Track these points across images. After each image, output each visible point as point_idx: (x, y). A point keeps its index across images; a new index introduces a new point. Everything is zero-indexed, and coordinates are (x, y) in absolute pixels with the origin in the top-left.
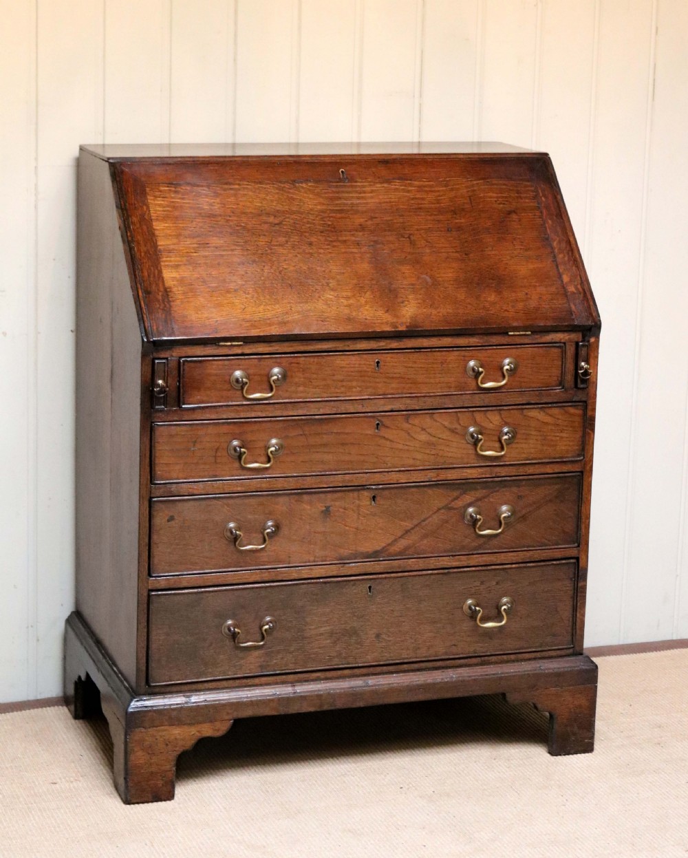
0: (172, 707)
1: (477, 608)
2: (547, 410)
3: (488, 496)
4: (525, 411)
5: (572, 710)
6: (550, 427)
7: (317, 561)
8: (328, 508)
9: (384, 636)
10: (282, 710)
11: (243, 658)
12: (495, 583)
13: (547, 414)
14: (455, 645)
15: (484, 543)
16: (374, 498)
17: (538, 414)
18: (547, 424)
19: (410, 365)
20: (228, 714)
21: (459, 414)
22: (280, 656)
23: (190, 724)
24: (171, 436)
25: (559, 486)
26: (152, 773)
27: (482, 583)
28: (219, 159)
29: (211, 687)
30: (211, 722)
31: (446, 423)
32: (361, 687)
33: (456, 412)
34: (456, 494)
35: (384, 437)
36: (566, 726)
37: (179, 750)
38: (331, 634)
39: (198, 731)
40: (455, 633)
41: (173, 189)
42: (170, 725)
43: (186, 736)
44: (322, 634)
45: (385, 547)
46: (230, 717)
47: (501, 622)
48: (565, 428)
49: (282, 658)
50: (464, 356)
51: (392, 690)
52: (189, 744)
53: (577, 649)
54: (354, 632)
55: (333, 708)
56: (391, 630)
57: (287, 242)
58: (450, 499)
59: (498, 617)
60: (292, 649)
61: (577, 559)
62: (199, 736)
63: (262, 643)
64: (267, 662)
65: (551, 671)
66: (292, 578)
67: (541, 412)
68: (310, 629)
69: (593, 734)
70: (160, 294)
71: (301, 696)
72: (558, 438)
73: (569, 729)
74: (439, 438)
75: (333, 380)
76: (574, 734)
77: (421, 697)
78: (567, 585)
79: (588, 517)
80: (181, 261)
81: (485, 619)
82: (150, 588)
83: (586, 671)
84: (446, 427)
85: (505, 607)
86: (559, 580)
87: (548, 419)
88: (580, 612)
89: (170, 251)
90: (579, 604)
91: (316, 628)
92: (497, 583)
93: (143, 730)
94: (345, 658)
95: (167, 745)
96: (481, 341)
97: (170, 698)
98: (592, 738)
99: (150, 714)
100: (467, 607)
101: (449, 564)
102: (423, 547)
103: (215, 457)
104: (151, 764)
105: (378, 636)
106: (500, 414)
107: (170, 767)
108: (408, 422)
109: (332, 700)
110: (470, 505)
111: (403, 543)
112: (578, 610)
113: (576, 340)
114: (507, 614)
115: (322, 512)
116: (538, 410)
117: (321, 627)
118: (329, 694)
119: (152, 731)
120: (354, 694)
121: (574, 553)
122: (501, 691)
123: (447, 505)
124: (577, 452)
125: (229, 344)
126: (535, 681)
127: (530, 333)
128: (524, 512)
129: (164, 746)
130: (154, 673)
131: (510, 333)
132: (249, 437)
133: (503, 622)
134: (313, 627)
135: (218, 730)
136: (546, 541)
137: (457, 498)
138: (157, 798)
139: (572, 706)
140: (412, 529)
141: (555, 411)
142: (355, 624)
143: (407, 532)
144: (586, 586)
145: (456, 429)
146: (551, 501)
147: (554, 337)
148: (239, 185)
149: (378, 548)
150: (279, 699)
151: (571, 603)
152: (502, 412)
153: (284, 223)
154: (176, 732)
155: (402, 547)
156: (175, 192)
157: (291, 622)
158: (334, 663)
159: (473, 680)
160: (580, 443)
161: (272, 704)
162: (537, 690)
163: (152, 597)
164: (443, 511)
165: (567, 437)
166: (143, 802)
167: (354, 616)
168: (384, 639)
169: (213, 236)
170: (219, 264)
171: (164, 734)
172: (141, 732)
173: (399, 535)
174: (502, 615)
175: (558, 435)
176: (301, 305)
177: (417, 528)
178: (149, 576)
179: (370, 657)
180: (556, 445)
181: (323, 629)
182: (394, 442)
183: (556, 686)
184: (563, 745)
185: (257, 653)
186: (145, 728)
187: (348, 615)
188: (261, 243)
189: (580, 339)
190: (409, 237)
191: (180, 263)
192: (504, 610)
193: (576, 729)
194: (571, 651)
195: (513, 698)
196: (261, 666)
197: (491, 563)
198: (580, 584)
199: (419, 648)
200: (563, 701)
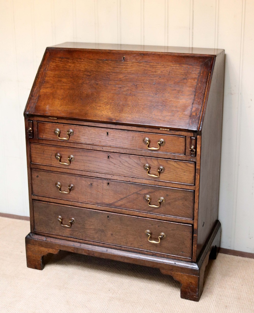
0: (40, 240)
1: (149, 234)
2: (178, 163)
3: (154, 192)
4: (168, 161)
5: (188, 283)
6: (179, 170)
7: (88, 202)
8: (91, 184)
10: (75, 251)
11: (64, 230)
12: (157, 226)
14: (141, 245)
15: (153, 210)
16: (108, 184)
17: (174, 164)
18: (178, 168)
19: (120, 136)
20: (57, 247)
21: (140, 158)
22: (77, 232)
23: (45, 247)
24: (36, 148)
25: (185, 194)
26: (34, 260)
27: (152, 225)
28: (81, 50)
29: (54, 237)
30: (52, 248)
31: (135, 161)
32: (104, 251)
34: (141, 188)
35: (111, 162)
36: (186, 288)
37: (42, 255)
38: (95, 229)
39: (48, 251)
40: (142, 241)
41: (60, 60)
42: (39, 246)
43: (46, 251)
44: (91, 229)
45: (114, 203)
46: (58, 249)
47: (158, 242)
48: (186, 171)
50: (142, 135)
52: (45, 254)
53: (193, 260)
54: (103, 231)
55: (93, 256)
56: (117, 234)
57: (89, 82)
58: (138, 190)
59: (156, 239)
60: (81, 231)
61: (192, 225)
63: (69, 226)
64: (72, 233)
65: (179, 266)
66: (79, 206)
67: (176, 163)
68: (87, 226)
70: (36, 97)
71: (82, 249)
72: (183, 175)
73: (187, 290)
74: (133, 166)
75: (91, 137)
76: (189, 293)
78: (189, 234)
81: (151, 238)
83: (194, 270)
84: (135, 162)
86: (185, 231)
87: (178, 166)
88: (194, 246)
89: (47, 82)
90: (194, 243)
91: (89, 226)
92: (158, 226)
93: (30, 245)
94: (100, 239)
95: (38, 252)
96: (149, 130)
97: (40, 237)
100: (146, 233)
101: (138, 214)
102: (128, 206)
103: (51, 158)
104: (34, 257)
105: (112, 235)
106: (158, 161)
107: (40, 259)
108: (120, 157)
109: (93, 253)
110: (147, 194)
111: (120, 203)
113: (191, 136)
114: (160, 239)
115: (89, 185)
116: (174, 162)
117: (91, 226)
119: (33, 246)
120: (101, 253)
121: (192, 222)
122: (158, 267)
123: (137, 192)
124: (192, 182)
125: (52, 118)
126: (172, 268)
127: (169, 130)
128: (169, 201)
130: (36, 227)
131: (160, 129)
132: (63, 153)
135: (55, 252)
136: (179, 215)
137: (141, 190)
138: (36, 268)
139: (187, 282)
140: (124, 198)
141: (182, 164)
142: (103, 228)
143: (122, 199)
145: (139, 163)
146: (181, 199)
147: (181, 133)
148: (84, 60)
149: (111, 203)
150: (75, 248)
151: (191, 242)
152: (158, 160)
153: (92, 75)
154: (43, 249)
155: (120, 204)
156: (61, 61)
157: (80, 221)
158: (96, 240)
159: (147, 261)
160: (193, 178)
161: (72, 248)
162: (173, 271)
163: (33, 202)
164: (135, 194)
165: (187, 175)
166: (32, 268)
167: (103, 225)
168: (114, 236)
169: (64, 78)
170: (61, 89)
171: (37, 248)
172: (30, 246)
173: (119, 200)
174: (158, 239)
175: (183, 173)
176: (81, 107)
177: (125, 199)
178: (32, 194)
179: (109, 241)
180: (182, 177)
181: (92, 227)
182: (115, 164)
183: (181, 272)
184: (184, 295)
185: (69, 229)
186: (31, 244)
187: (100, 224)
188: (80, 82)
189: (193, 136)
190: (136, 85)
191: (48, 87)
192: (160, 237)
193: (190, 291)
194: (190, 260)
195: (163, 272)
196: (70, 234)
197: (156, 218)
198: (194, 235)
199: (127, 243)
200: (184, 279)
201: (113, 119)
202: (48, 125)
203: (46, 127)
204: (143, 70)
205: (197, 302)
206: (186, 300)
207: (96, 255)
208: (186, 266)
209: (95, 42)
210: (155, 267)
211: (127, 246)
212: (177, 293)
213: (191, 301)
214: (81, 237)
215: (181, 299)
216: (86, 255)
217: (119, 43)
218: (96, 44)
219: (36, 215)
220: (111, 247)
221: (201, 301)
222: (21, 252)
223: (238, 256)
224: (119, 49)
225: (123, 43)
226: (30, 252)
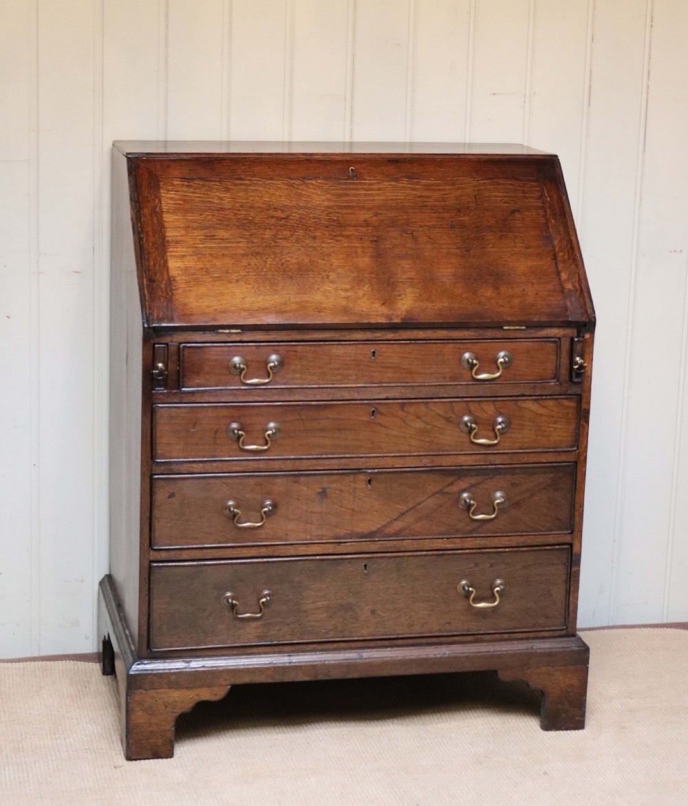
0: (172, 671)
1: (471, 589)
2: (541, 402)
3: (483, 481)
4: (519, 403)
5: (564, 689)
6: (544, 419)
7: (314, 540)
8: (324, 490)
9: (379, 612)
10: (278, 678)
11: (241, 628)
12: (489, 566)
13: (541, 406)
14: (449, 623)
15: (479, 527)
16: (370, 481)
17: (532, 406)
18: (541, 415)
19: (406, 356)
20: (225, 680)
21: (454, 404)
22: (277, 628)
23: (187, 688)
24: (171, 418)
25: (553, 475)
26: (152, 732)
27: (476, 565)
28: (232, 156)
29: (210, 654)
30: (208, 686)
31: (441, 412)
32: (355, 659)
33: (451, 402)
34: (450, 480)
35: (380, 424)
36: (558, 703)
37: (178, 711)
38: (327, 609)
39: (197, 695)
40: (449, 611)
42: (169, 688)
43: (185, 699)
44: (318, 609)
45: (381, 528)
46: (228, 682)
47: (494, 602)
48: (559, 420)
49: (279, 630)
50: (459, 349)
51: (385, 664)
52: (187, 706)
53: (570, 631)
54: (349, 608)
55: (328, 678)
56: (386, 607)
57: (292, 235)
58: (445, 484)
60: (288, 621)
61: (571, 545)
62: (197, 699)
63: (259, 615)
64: (265, 632)
65: (543, 651)
66: (289, 554)
67: (535, 403)
68: (306, 603)
69: (584, 712)
70: (164, 282)
71: (296, 666)
72: (552, 429)
73: (560, 706)
74: (434, 426)
75: (330, 368)
76: (566, 711)
77: (414, 671)
78: (560, 570)
79: (582, 505)
80: (187, 252)
81: (478, 599)
82: (151, 558)
83: (578, 652)
84: (441, 416)
85: (498, 589)
86: (553, 564)
87: (542, 411)
89: (177, 242)
90: (572, 588)
91: (312, 603)
92: (491, 566)
93: (143, 692)
94: (341, 632)
95: (166, 706)
96: (476, 335)
97: (169, 662)
98: (583, 715)
99: (150, 677)
100: (461, 587)
101: (443, 546)
102: (418, 529)
103: (215, 438)
104: (151, 724)
105: (373, 612)
106: (495, 404)
107: (170, 727)
108: (403, 410)
109: (326, 671)
110: (464, 491)
111: (398, 525)
112: (571, 593)
113: (571, 335)
114: (500, 596)
115: (319, 493)
116: (532, 402)
117: (317, 602)
118: (324, 665)
119: (152, 693)
120: (349, 666)
121: (568, 539)
122: (493, 668)
123: (441, 490)
124: (571, 443)
125: (227, 331)
126: (526, 659)
127: (524, 328)
128: (518, 498)
129: (164, 707)
130: (156, 639)
131: (505, 328)
132: (249, 420)
133: (496, 603)
134: (308, 602)
135: (216, 695)
136: (540, 527)
137: (451, 484)
138: (156, 755)
139: (563, 685)
140: (407, 511)
141: (551, 403)
142: (351, 600)
143: (402, 514)
144: (579, 571)
145: (450, 417)
146: (545, 488)
147: (549, 332)
148: (250, 180)
149: (374, 529)
150: (275, 668)
151: (565, 587)
152: (496, 403)
153: (292, 217)
154: (176, 695)
155: (397, 529)
157: (288, 595)
158: (330, 636)
159: (467, 657)
160: (574, 434)
161: (266, 672)
162: (528, 668)
163: (152, 568)
164: (437, 495)
165: (561, 429)
167: (350, 592)
168: (379, 615)
169: (220, 229)
170: (223, 255)
171: (163, 695)
172: (141, 694)
173: (394, 518)
174: (495, 596)
175: (552, 425)
176: (300, 296)
177: (412, 511)
178: (150, 545)
179: (366, 632)
180: (550, 436)
181: (319, 604)
182: (390, 429)
183: (548, 665)
184: (551, 723)
185: (254, 624)
186: (145, 690)
187: (344, 591)
188: (267, 236)
189: (576, 335)
190: (412, 233)
191: (186, 254)
192: (497, 591)
193: (567, 707)
194: (563, 633)
195: (505, 676)
196: (258, 638)
197: (485, 546)
198: (573, 569)
199: (413, 625)
200: (555, 679)
203: (207, 357)
204: (413, 196)
206: (557, 732)
207: (335, 675)
210: (486, 667)
211: (410, 634)
213: (569, 732)
214: (289, 637)
215: (546, 732)
216: (308, 681)
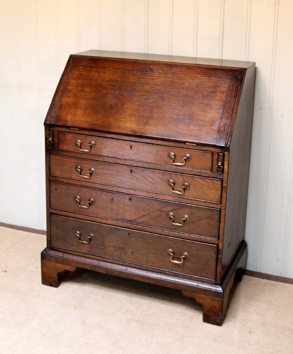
0: (56, 256)
1: (171, 254)
2: (204, 179)
3: (178, 209)
4: (194, 178)
5: (211, 306)
6: (205, 187)
7: (108, 218)
8: (112, 199)
9: (134, 253)
10: (93, 269)
11: (82, 246)
12: (180, 246)
13: (204, 181)
14: (163, 265)
15: (176, 228)
16: (130, 199)
18: (204, 185)
19: (144, 150)
20: (74, 264)
21: (165, 173)
22: (95, 249)
23: (61, 264)
25: (210, 213)
26: (49, 276)
27: (175, 244)
28: (107, 59)
29: (71, 253)
30: (68, 265)
31: (159, 176)
32: (124, 270)
33: (163, 172)
34: (164, 205)
35: (134, 176)
36: (208, 312)
37: (58, 271)
38: (114, 247)
39: (65, 267)
40: (163, 260)
41: (84, 68)
42: (55, 262)
43: (62, 267)
44: (111, 246)
45: (135, 219)
46: (75, 266)
47: (180, 262)
48: (212, 189)
50: (167, 150)
51: (134, 275)
52: (61, 271)
53: (217, 282)
54: (123, 249)
56: (137, 252)
57: (113, 93)
58: (162, 207)
59: (179, 259)
60: (99, 248)
61: (217, 245)
62: (65, 269)
63: (88, 243)
64: (91, 250)
65: (202, 288)
66: (99, 222)
67: (201, 180)
70: (57, 106)
71: (100, 267)
73: (209, 314)
74: (156, 181)
75: (114, 150)
76: (212, 316)
78: (213, 255)
81: (174, 258)
82: (50, 212)
83: (218, 293)
84: (159, 177)
86: (209, 251)
87: (204, 183)
88: (219, 268)
89: (70, 91)
90: (218, 264)
93: (46, 261)
94: (120, 257)
95: (54, 268)
96: (174, 145)
99: (49, 256)
100: (169, 252)
101: (160, 232)
102: (150, 223)
103: (71, 170)
104: (49, 273)
105: (132, 253)
106: (183, 177)
107: (56, 276)
108: (143, 172)
109: (112, 271)
110: (171, 211)
111: (142, 220)
112: (218, 266)
113: (218, 152)
114: (183, 259)
115: (110, 200)
116: (200, 178)
118: (111, 269)
119: (49, 262)
120: (121, 272)
121: (216, 242)
122: (180, 289)
123: (160, 209)
124: (218, 200)
125: (74, 129)
126: (194, 289)
127: (196, 145)
128: (194, 220)
130: (53, 242)
131: (187, 144)
132: (83, 166)
133: (182, 262)
134: (107, 242)
135: (71, 269)
136: (203, 234)
137: (164, 207)
138: (51, 285)
141: (208, 181)
142: (123, 246)
143: (144, 216)
144: (222, 257)
145: (163, 179)
146: (206, 218)
147: (207, 149)
148: (108, 69)
149: (132, 219)
150: (93, 265)
151: (215, 263)
152: (183, 176)
153: (117, 85)
154: (58, 265)
155: (142, 221)
156: (85, 69)
157: (99, 238)
158: (115, 258)
159: (168, 281)
160: (219, 196)
161: (90, 266)
162: (195, 293)
163: (51, 215)
164: (158, 211)
165: (213, 193)
166: (47, 285)
167: (123, 243)
168: (135, 255)
169: (87, 87)
170: (84, 98)
171: (53, 264)
173: (141, 216)
174: (181, 259)
175: (209, 191)
176: (105, 118)
177: (147, 215)
178: (50, 207)
179: (129, 260)
180: (208, 195)
181: (111, 244)
182: (138, 179)
183: (204, 295)
184: (207, 319)
185: (87, 246)
187: (121, 242)
188: (104, 92)
189: (220, 152)
190: (163, 97)
191: (71, 96)
192: (183, 257)
193: (213, 315)
194: (214, 282)
195: (185, 293)
196: (89, 251)
197: (179, 237)
198: (219, 256)
199: (149, 262)
200: (207, 302)
201: (137, 132)
202: (69, 136)
203: (67, 138)
204: (170, 81)
205: (220, 327)
206: (208, 324)
207: (115, 274)
208: (209, 288)
209: (120, 51)
210: (177, 288)
211: (148, 266)
212: (199, 316)
213: (213, 325)
214: (100, 254)
215: (203, 323)
216: (104, 273)
217: (146, 53)
218: (121, 53)
219: (53, 230)
220: (131, 266)
221: (224, 326)
222: (36, 268)
223: (264, 279)
224: (145, 59)
225: (150, 52)
226: (45, 268)
